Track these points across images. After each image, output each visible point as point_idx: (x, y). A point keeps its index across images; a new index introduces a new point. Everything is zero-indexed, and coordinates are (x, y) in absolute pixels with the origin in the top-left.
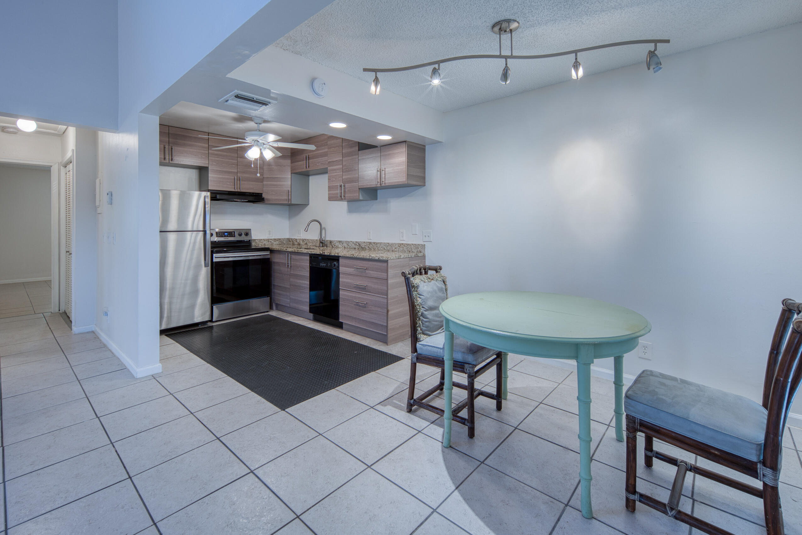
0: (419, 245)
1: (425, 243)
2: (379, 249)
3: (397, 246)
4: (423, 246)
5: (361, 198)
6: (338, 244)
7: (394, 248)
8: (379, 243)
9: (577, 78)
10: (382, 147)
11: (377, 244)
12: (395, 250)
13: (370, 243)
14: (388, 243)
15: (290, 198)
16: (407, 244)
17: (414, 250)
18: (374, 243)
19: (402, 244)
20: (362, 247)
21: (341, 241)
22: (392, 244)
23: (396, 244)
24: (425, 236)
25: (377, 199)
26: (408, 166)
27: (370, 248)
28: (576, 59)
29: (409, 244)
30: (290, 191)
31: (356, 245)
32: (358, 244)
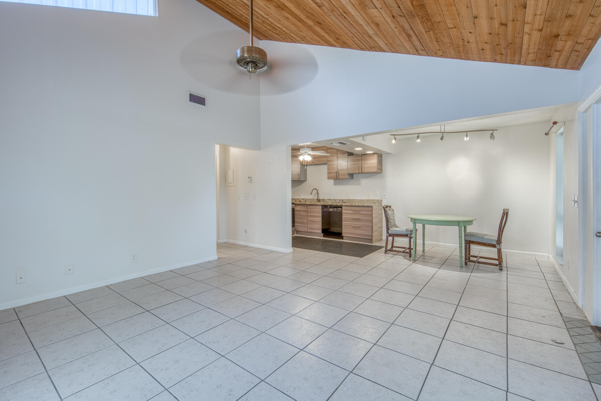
0: (379, 200)
1: (382, 199)
2: (355, 202)
3: (366, 201)
4: (381, 200)
5: (348, 178)
6: (328, 200)
7: (364, 202)
8: (355, 200)
9: (467, 140)
10: (362, 155)
11: (354, 200)
12: (365, 203)
13: (350, 200)
14: (361, 200)
15: (300, 177)
16: (372, 200)
17: (376, 203)
18: (352, 200)
19: (369, 200)
20: (344, 202)
21: (330, 199)
22: (363, 200)
23: (366, 200)
24: (383, 196)
25: (353, 179)
26: (378, 164)
27: (349, 202)
28: (467, 134)
29: (373, 200)
30: (300, 174)
31: (340, 201)
32: (341, 200)
